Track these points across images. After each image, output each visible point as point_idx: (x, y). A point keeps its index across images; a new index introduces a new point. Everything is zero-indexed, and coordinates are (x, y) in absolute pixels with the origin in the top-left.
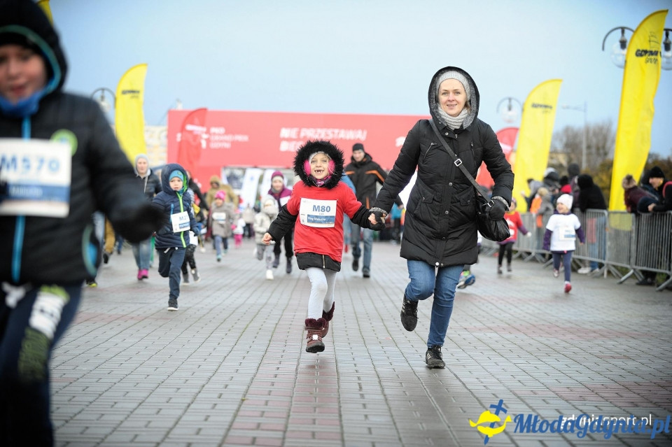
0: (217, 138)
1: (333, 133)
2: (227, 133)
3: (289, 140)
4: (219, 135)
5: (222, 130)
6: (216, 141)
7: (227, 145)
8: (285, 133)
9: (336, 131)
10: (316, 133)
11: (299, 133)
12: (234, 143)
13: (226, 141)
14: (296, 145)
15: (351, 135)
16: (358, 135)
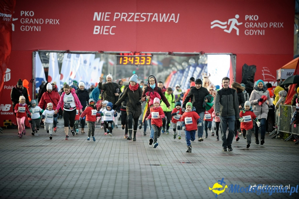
1: (147, 16)
2: (36, 16)
3: (101, 23)
6: (25, 25)
7: (38, 29)
10: (129, 16)
12: (43, 26)
13: (36, 25)
14: (109, 29)
15: (164, 18)
16: (171, 19)
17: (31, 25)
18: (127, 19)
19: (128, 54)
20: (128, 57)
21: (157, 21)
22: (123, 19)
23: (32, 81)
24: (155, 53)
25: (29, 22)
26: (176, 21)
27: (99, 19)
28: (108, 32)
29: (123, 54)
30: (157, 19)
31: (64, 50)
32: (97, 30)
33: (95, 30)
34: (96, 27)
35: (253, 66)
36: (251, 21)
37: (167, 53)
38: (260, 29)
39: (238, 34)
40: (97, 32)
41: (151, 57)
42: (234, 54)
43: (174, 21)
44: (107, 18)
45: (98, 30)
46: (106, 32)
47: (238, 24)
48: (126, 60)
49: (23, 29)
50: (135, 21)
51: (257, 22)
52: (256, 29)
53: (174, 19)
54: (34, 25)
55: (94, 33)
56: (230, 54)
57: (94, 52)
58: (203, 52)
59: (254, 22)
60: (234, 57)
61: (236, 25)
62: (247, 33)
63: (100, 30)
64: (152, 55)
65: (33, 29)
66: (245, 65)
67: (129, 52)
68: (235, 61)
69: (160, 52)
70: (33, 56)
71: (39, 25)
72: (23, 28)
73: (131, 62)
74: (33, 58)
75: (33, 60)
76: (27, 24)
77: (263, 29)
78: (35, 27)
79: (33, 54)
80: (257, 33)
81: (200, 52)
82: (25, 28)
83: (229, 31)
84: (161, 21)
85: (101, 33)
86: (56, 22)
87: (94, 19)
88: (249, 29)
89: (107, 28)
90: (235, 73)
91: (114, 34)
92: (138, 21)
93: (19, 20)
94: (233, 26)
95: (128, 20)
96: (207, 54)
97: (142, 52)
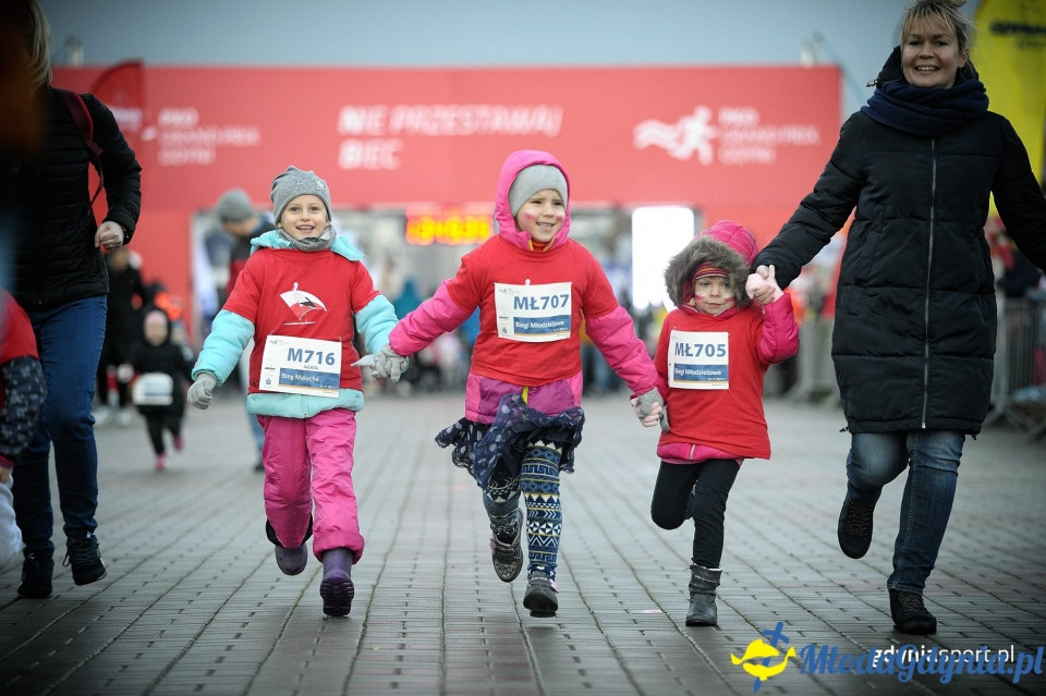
0: (177, 137)
2: (203, 123)
3: (363, 137)
4: (183, 129)
5: (186, 117)
6: (175, 147)
7: (205, 156)
8: (352, 120)
9: (483, 111)
11: (387, 120)
12: (222, 151)
13: (204, 146)
15: (519, 121)
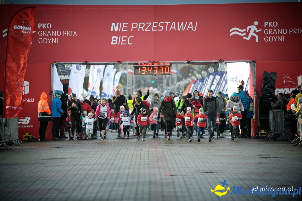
1: (164, 25)
3: (119, 34)
4: (47, 30)
5: (49, 26)
6: (43, 37)
7: (55, 41)
8: (115, 27)
10: (146, 25)
11: (129, 26)
12: (61, 38)
14: (127, 39)
15: (182, 27)
16: (188, 28)
17: (49, 37)
18: (144, 28)
19: (147, 64)
20: (147, 67)
21: (175, 30)
22: (141, 29)
23: (50, 93)
24: (173, 62)
25: (47, 34)
26: (194, 29)
27: (116, 30)
28: (126, 42)
29: (141, 64)
30: (175, 28)
31: (82, 62)
32: (114, 40)
33: (113, 40)
34: (113, 37)
35: (274, 73)
36: (271, 27)
37: (186, 62)
38: (280, 35)
39: (257, 41)
40: (114, 42)
41: (169, 66)
42: (253, 62)
43: (192, 30)
44: (125, 29)
45: (116, 40)
46: (124, 42)
47: (257, 31)
48: (145, 70)
49: (41, 42)
50: (153, 30)
51: (277, 28)
52: (275, 35)
53: (192, 28)
54: (52, 37)
55: (112, 43)
56: (250, 61)
57: (112, 62)
58: (222, 60)
59: (273, 28)
60: (254, 64)
61: (255, 32)
62: (267, 40)
63: (118, 40)
64: (171, 64)
65: (51, 41)
66: (265, 72)
67: (147, 62)
68: (255, 68)
69: (179, 61)
70: (52, 69)
71: (57, 37)
72: (40, 40)
73: (150, 71)
74: (52, 71)
75: (52, 72)
76: (45, 37)
77: (283, 35)
78: (53, 39)
79: (52, 67)
80: (277, 39)
81: (219, 60)
82: (43, 40)
83: (248, 39)
84: (179, 30)
85: (119, 44)
86: (73, 33)
87: (112, 30)
88: (269, 35)
89: (124, 39)
90: (255, 80)
91: (132, 44)
92: (156, 30)
93: (37, 33)
94: (252, 33)
95: (146, 30)
96: (226, 62)
97: (161, 62)
